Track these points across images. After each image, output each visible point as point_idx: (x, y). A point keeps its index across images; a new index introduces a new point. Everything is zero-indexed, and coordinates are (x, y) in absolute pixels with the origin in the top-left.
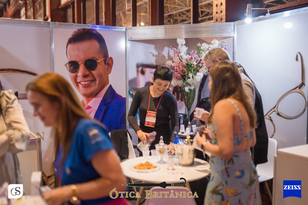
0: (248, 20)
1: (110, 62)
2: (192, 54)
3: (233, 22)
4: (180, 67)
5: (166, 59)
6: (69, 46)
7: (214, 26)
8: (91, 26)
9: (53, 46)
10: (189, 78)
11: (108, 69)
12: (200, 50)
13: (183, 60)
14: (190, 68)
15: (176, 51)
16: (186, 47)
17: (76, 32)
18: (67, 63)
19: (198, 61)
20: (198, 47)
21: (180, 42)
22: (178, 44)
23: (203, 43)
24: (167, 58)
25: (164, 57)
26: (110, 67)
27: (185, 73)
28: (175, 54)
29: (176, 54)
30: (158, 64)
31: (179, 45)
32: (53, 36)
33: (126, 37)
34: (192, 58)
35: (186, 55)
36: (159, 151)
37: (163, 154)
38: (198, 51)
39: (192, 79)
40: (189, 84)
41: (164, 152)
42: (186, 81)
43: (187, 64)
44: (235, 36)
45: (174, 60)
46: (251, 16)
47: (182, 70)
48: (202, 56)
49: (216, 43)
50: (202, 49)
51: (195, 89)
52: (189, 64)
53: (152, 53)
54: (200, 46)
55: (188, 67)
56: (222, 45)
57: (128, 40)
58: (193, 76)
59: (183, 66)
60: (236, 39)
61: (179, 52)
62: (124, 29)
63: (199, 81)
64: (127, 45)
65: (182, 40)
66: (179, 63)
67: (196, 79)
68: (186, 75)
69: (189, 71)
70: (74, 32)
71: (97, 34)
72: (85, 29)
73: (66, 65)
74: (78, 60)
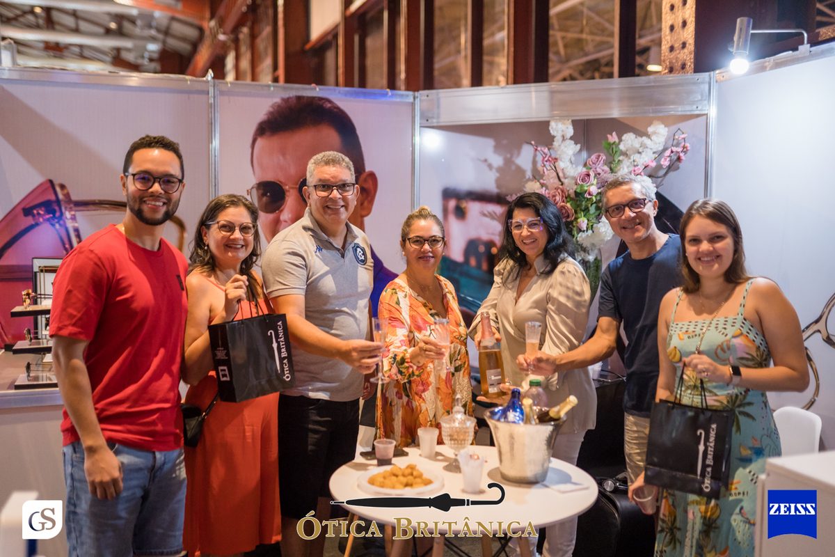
0: (738, 64)
1: (369, 185)
2: (591, 163)
3: (707, 73)
4: (558, 198)
5: (527, 177)
6: (260, 142)
7: (653, 84)
8: (318, 89)
9: (216, 143)
10: (580, 230)
11: (363, 205)
12: (616, 152)
13: (566, 181)
14: (584, 202)
15: (549, 154)
16: (576, 143)
17: (279, 106)
18: (252, 188)
20: (610, 145)
21: (557, 131)
22: (554, 137)
23: (626, 133)
24: (529, 174)
25: (520, 171)
26: (369, 198)
27: (568, 217)
28: (545, 163)
29: (547, 164)
30: (504, 191)
31: (555, 139)
32: (218, 115)
33: (413, 118)
34: (588, 175)
35: (576, 166)
36: (450, 436)
37: (461, 444)
38: (611, 155)
39: (590, 232)
40: (582, 247)
41: (464, 440)
42: (574, 239)
43: (575, 192)
44: (713, 112)
45: (542, 181)
46: (748, 53)
47: (563, 207)
48: (619, 170)
49: (660, 134)
50: (621, 151)
51: (599, 261)
52: (578, 191)
53: (486, 161)
54: (615, 142)
55: (578, 198)
56: (677, 137)
57: (421, 127)
58: (592, 226)
59: (566, 198)
60: (714, 120)
61: (556, 159)
62: (407, 96)
63: (609, 239)
64: (417, 139)
65: (564, 124)
66: (557, 189)
67: (600, 234)
68: (571, 222)
69: (581, 210)
70: (273, 106)
71: (335, 110)
72: (303, 97)
73: (249, 192)
74: (283, 180)
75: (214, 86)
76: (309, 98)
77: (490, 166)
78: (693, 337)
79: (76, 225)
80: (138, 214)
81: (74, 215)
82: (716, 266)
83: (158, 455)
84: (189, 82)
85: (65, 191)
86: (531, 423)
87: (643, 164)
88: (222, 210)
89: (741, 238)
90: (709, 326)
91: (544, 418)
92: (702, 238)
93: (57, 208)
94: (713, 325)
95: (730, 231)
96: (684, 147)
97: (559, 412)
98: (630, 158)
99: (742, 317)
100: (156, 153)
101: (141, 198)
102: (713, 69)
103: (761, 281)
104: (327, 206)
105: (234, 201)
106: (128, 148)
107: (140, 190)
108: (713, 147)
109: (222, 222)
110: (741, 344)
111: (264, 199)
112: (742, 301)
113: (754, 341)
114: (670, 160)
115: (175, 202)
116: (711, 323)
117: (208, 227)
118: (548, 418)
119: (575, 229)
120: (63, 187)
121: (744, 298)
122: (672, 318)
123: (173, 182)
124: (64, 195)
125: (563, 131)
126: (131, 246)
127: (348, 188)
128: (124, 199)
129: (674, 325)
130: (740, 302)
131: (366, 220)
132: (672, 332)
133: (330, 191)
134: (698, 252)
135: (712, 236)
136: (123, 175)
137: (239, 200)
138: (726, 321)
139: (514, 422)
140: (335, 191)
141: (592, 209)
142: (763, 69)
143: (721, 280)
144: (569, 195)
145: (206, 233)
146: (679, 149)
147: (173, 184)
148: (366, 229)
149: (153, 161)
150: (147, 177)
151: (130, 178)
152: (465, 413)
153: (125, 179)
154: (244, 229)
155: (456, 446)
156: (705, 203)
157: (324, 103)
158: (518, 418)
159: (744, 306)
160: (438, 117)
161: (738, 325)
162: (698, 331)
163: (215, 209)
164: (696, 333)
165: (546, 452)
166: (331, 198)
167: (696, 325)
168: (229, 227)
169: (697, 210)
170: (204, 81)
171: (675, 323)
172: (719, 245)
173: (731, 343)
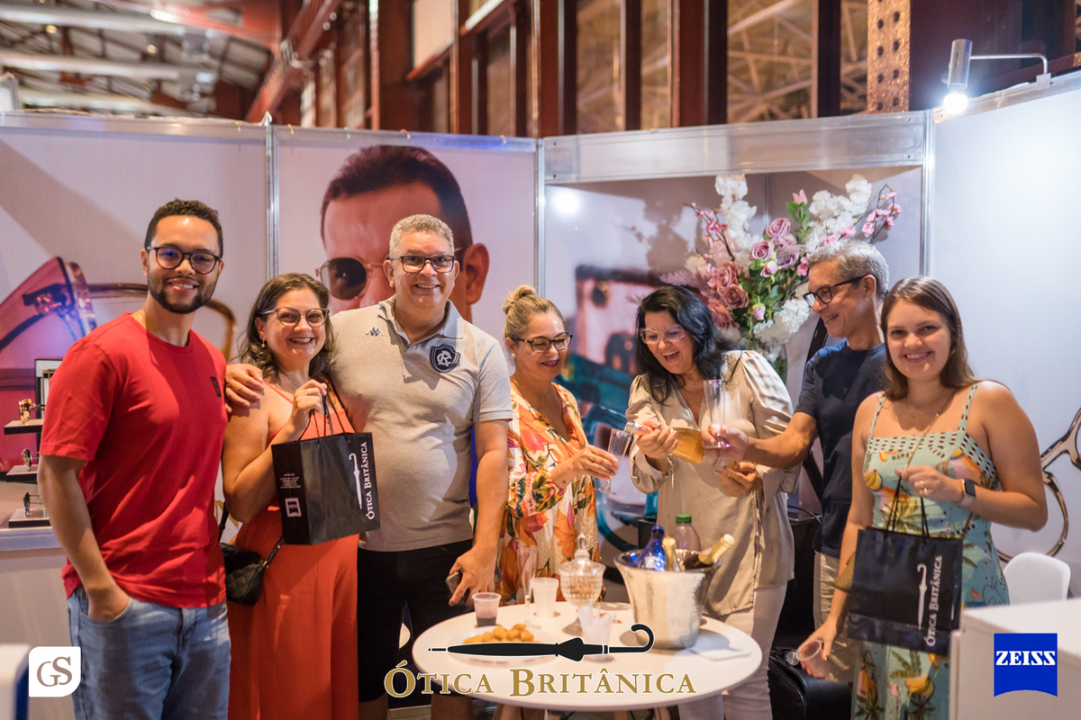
0: (954, 101)
1: (477, 262)
2: (771, 231)
3: (922, 112)
4: (727, 278)
5: (690, 250)
6: (332, 206)
8: (409, 137)
9: (275, 207)
10: (756, 321)
11: (468, 287)
12: (804, 216)
13: (737, 255)
14: (761, 284)
15: (715, 220)
16: (751, 205)
17: (358, 159)
18: (323, 267)
19: (794, 258)
20: (797, 207)
21: (726, 189)
22: (721, 197)
23: (818, 191)
24: (691, 246)
25: (680, 242)
26: (478, 279)
27: (740, 302)
28: (710, 231)
29: (713, 232)
30: (658, 268)
31: (723, 200)
32: (277, 172)
33: (536, 173)
34: (766, 247)
35: (752, 236)
36: (571, 587)
37: (585, 598)
38: (797, 220)
39: (770, 322)
40: (760, 343)
41: (590, 593)
42: (750, 332)
43: (750, 270)
44: (929, 161)
45: (706, 255)
46: (966, 85)
47: (733, 290)
48: (808, 240)
49: (861, 191)
50: (812, 214)
51: (783, 361)
52: (752, 268)
53: (633, 229)
54: (802, 203)
55: (753, 278)
56: (883, 196)
57: (546, 185)
58: (773, 314)
59: (738, 277)
60: (931, 173)
61: (725, 226)
62: (528, 144)
63: (795, 331)
64: (541, 200)
65: (735, 180)
66: (726, 265)
67: (783, 325)
68: (745, 310)
69: (757, 293)
70: (350, 159)
71: (433, 164)
72: (390, 147)
73: (318, 272)
74: (363, 255)
75: (272, 134)
76: (397, 148)
77: (639, 237)
78: (898, 457)
79: (93, 316)
80: (161, 298)
81: (90, 303)
82: (927, 366)
83: (186, 612)
84: (239, 129)
85: (78, 272)
86: (673, 570)
87: (838, 232)
88: (281, 295)
89: (961, 328)
90: (920, 444)
91: (692, 564)
92: (908, 329)
93: (67, 294)
94: (926, 443)
95: (945, 320)
96: (893, 210)
97: (710, 556)
98: (822, 225)
99: (964, 432)
100: (187, 221)
101: (166, 279)
102: (929, 108)
103: (988, 386)
104: (416, 285)
105: (297, 281)
106: (151, 216)
107: (164, 268)
108: (930, 209)
109: (283, 310)
110: (961, 468)
111: (339, 281)
112: (965, 412)
113: (978, 464)
114: (875, 227)
115: (210, 286)
116: (923, 440)
117: (265, 318)
118: (697, 563)
119: (750, 318)
120: (75, 266)
121: (967, 407)
122: (871, 431)
123: (208, 260)
124: (76, 277)
125: (732, 189)
126: (153, 340)
127: (445, 263)
128: (145, 282)
129: (874, 441)
130: (961, 413)
131: (474, 308)
132: (872, 451)
133: (422, 265)
134: (903, 347)
135: (922, 326)
136: (144, 250)
137: (303, 280)
138: (943, 437)
139: (654, 569)
140: (428, 266)
141: (774, 292)
142: (991, 106)
143: (936, 383)
144: (743, 274)
145: (262, 327)
146: (887, 212)
147: (208, 263)
148: (474, 320)
149: (183, 232)
150: (173, 252)
151: (153, 253)
152: (591, 558)
153: (146, 254)
154: (311, 317)
155: (578, 600)
156: (913, 283)
157: (417, 154)
158: (659, 564)
159: (967, 418)
160: (579, 171)
161: (958, 443)
162: (906, 449)
163: (272, 294)
164: (904, 452)
165: (695, 607)
166: (423, 275)
167: (904, 442)
168: (293, 316)
169: (901, 292)
170: (259, 128)
171: (875, 439)
172: (930, 338)
173: (949, 467)
